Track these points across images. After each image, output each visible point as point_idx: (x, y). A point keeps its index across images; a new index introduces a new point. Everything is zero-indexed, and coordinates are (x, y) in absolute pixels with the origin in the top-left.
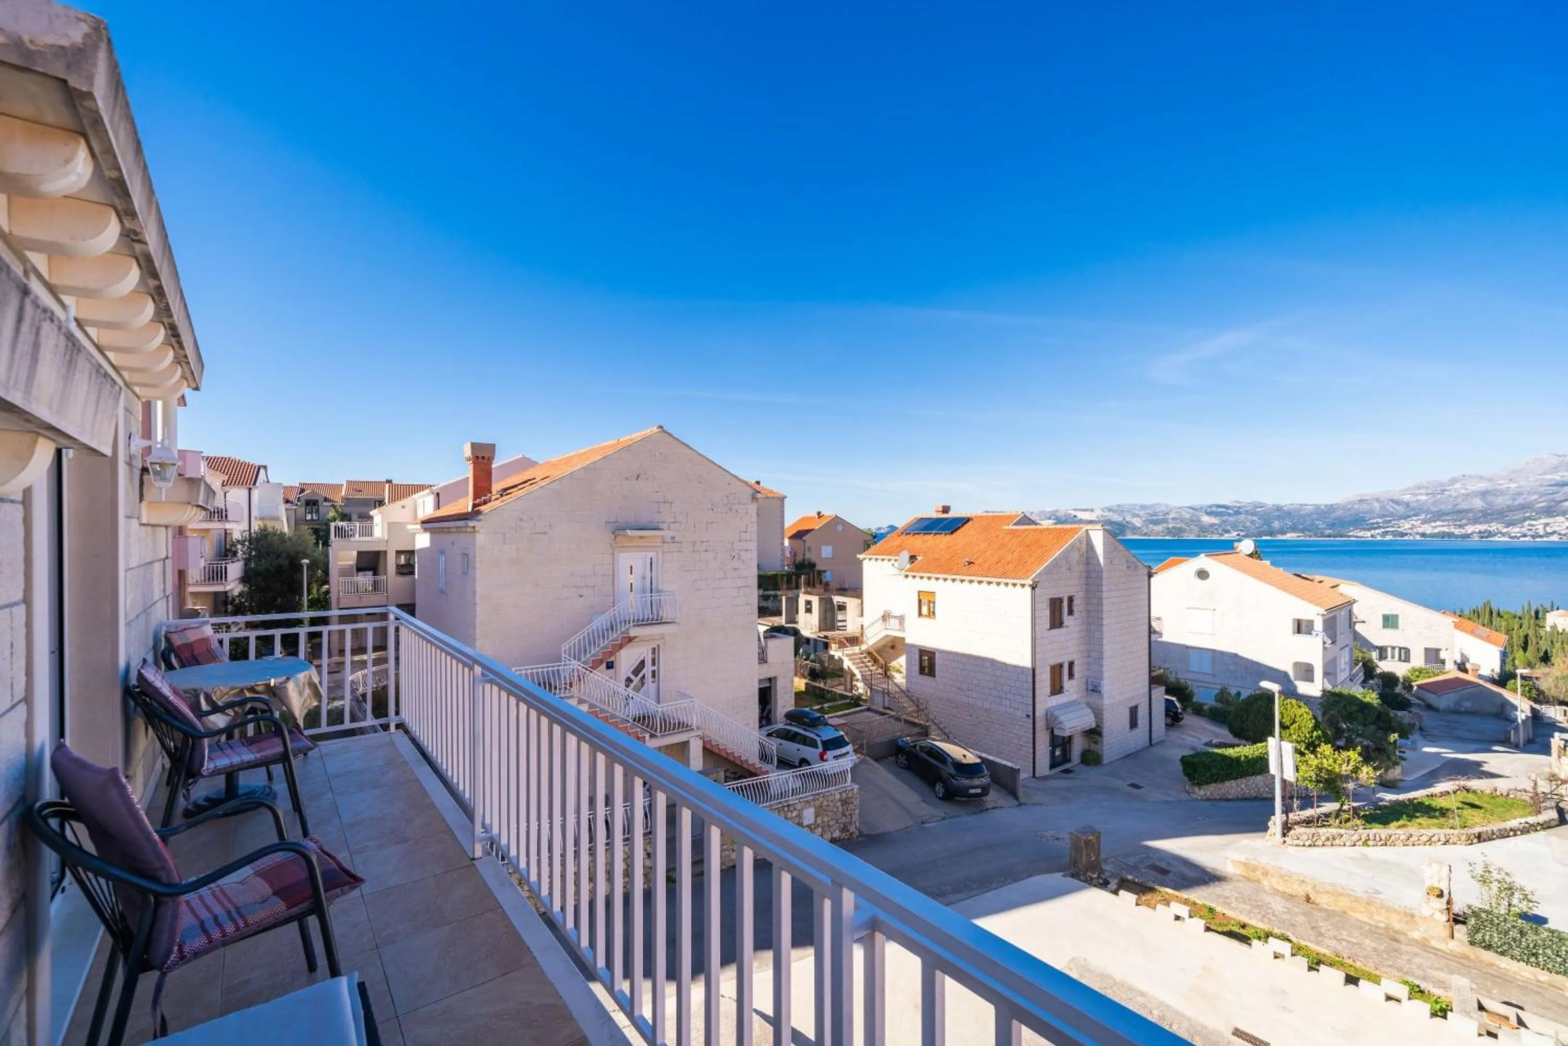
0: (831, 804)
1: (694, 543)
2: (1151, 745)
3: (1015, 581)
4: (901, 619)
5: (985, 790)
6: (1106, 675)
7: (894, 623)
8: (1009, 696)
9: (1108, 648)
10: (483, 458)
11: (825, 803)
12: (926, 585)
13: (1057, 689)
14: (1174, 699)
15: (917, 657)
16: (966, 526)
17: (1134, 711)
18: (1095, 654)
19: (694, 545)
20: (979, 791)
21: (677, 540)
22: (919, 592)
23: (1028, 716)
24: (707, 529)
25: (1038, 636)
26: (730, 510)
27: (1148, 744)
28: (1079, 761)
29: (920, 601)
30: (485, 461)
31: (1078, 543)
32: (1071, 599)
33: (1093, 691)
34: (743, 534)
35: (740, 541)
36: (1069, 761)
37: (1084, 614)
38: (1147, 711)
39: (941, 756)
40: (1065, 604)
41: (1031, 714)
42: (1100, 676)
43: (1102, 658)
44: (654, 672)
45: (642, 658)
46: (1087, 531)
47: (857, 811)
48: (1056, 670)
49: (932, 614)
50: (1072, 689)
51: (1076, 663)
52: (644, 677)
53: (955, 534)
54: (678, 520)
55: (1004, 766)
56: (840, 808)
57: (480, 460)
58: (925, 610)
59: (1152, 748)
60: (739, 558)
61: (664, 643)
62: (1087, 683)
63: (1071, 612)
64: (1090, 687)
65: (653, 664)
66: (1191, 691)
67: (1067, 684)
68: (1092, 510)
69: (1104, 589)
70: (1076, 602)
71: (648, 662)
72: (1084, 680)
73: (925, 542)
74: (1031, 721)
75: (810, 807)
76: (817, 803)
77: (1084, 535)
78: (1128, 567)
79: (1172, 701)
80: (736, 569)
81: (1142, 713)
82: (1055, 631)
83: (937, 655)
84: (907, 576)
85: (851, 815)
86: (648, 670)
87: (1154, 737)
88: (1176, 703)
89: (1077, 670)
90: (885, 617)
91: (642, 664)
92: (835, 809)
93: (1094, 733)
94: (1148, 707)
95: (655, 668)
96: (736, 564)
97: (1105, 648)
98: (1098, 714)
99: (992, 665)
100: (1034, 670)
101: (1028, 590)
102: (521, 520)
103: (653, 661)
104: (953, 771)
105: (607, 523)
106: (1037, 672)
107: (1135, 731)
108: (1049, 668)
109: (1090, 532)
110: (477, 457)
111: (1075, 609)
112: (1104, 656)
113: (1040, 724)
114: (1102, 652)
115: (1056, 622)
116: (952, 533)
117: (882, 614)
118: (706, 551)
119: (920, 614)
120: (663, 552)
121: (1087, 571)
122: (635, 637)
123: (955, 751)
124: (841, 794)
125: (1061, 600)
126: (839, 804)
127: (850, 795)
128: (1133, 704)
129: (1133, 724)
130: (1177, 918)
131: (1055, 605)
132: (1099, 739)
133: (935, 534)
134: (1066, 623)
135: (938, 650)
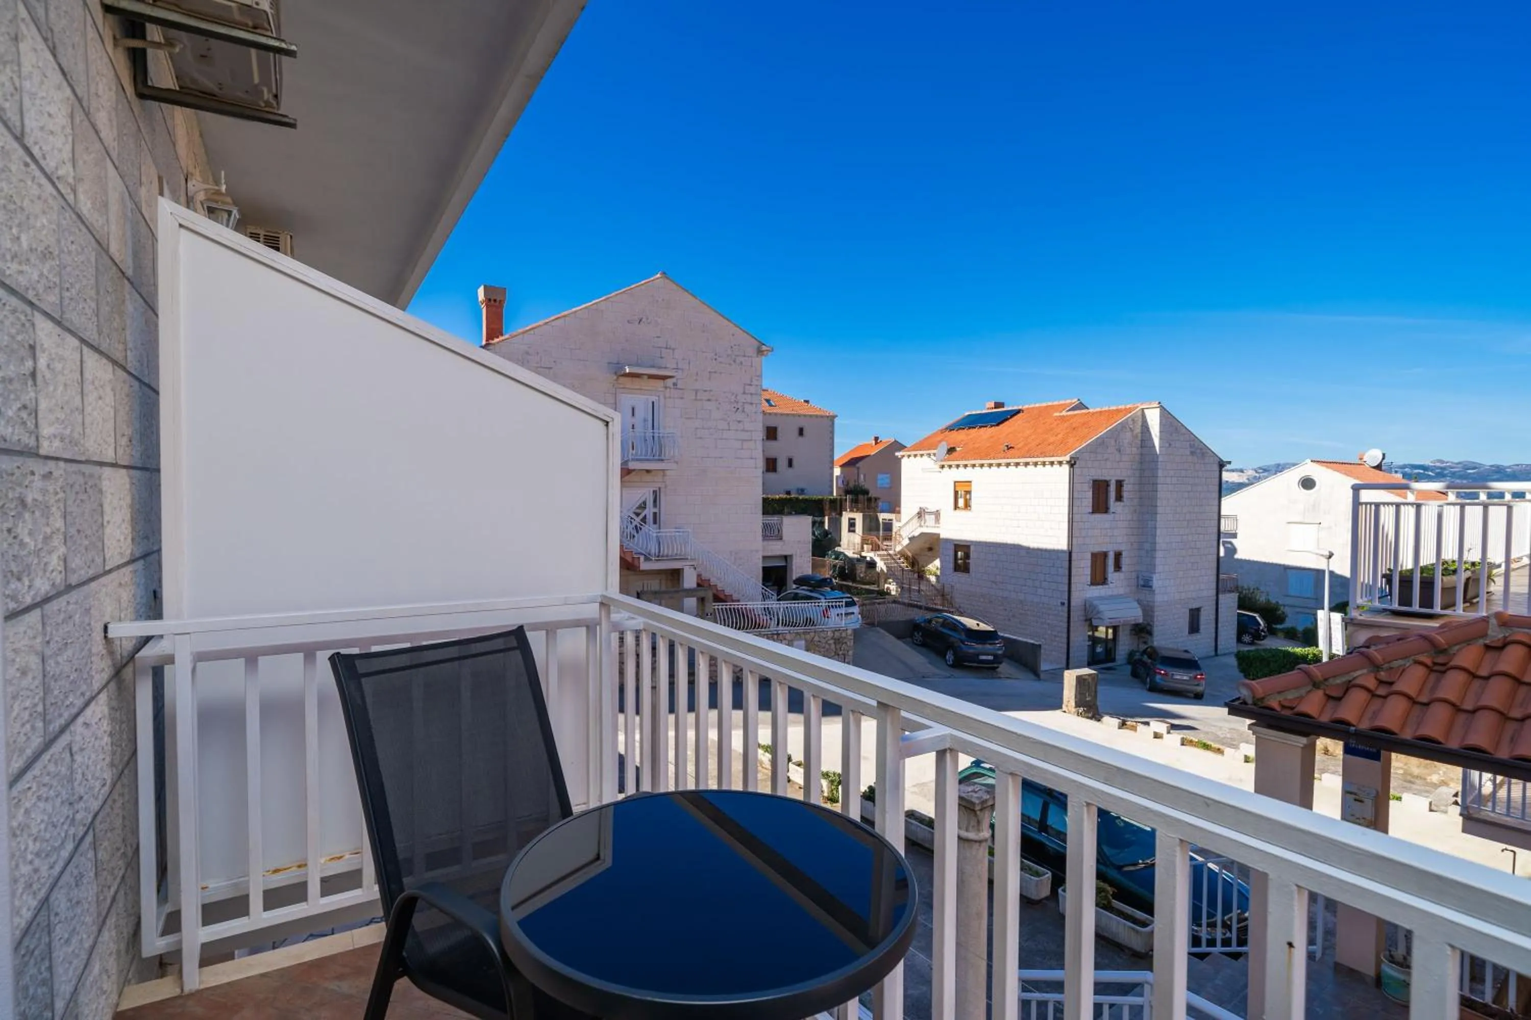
0: (824, 641)
1: (696, 391)
2: (1216, 655)
3: (1052, 459)
4: (937, 514)
5: (997, 660)
6: (1159, 568)
7: (930, 519)
8: (1045, 584)
9: (1162, 539)
10: (495, 301)
11: (816, 639)
12: (962, 474)
13: (1099, 578)
14: (1255, 615)
15: (952, 553)
16: (1015, 417)
17: (1195, 615)
18: (1147, 546)
19: (696, 393)
20: (990, 658)
21: (679, 386)
22: (955, 482)
23: (1063, 604)
24: (710, 379)
25: (1076, 517)
26: (734, 361)
27: (1213, 653)
28: (1125, 662)
29: (956, 493)
30: (497, 304)
31: (1130, 422)
32: (1119, 484)
33: (1144, 586)
34: (747, 387)
35: (744, 393)
36: (1113, 660)
37: (1136, 501)
38: (1213, 617)
39: (957, 627)
40: (1112, 488)
41: (1066, 602)
42: (1152, 568)
43: (1155, 550)
44: (655, 514)
45: (643, 499)
46: (1143, 409)
47: (851, 653)
48: (1099, 559)
49: (967, 506)
50: (1117, 582)
51: (1124, 554)
52: (645, 517)
53: (1001, 426)
54: (680, 366)
55: (1026, 643)
56: (833, 646)
57: (492, 302)
58: (961, 502)
59: (1216, 658)
60: (743, 411)
61: (666, 487)
62: (1138, 578)
63: (1119, 498)
64: (1141, 583)
65: (655, 505)
66: (1283, 613)
67: (1112, 575)
68: (1242, 471)
69: (1160, 473)
70: (1126, 487)
71: (650, 503)
72: (1134, 575)
73: (968, 435)
74: (1065, 609)
75: (801, 639)
76: (808, 637)
77: (1140, 413)
78: (1192, 453)
79: (1255, 617)
80: (739, 422)
81: (1206, 618)
82: (1098, 516)
83: (972, 548)
84: (943, 467)
85: (844, 655)
86: (649, 511)
87: (1219, 647)
88: (1258, 619)
89: (1125, 561)
90: (921, 514)
91: (643, 506)
92: (827, 646)
93: (1142, 630)
94: (1214, 612)
95: (656, 510)
96: (739, 416)
97: (1159, 540)
98: (1148, 610)
99: (1028, 553)
100: (1070, 553)
101: (1066, 468)
102: (527, 353)
103: (655, 501)
104: (963, 637)
105: (609, 363)
106: (1074, 556)
107: (1196, 637)
108: (1089, 556)
109: (1146, 411)
110: (490, 300)
111: (1125, 495)
112: (1158, 547)
113: (1076, 615)
114: (1155, 543)
115: (1100, 505)
116: (998, 425)
117: (917, 510)
118: (709, 400)
119: (956, 507)
120: (665, 398)
121: (1142, 454)
122: (634, 470)
123: (970, 623)
124: (834, 632)
125: (1107, 483)
126: (831, 642)
127: (844, 635)
128: (1195, 606)
129: (1194, 628)
130: (1157, 736)
131: (1100, 489)
132: (1149, 637)
133: (981, 427)
134: (1112, 509)
135: (972, 542)
